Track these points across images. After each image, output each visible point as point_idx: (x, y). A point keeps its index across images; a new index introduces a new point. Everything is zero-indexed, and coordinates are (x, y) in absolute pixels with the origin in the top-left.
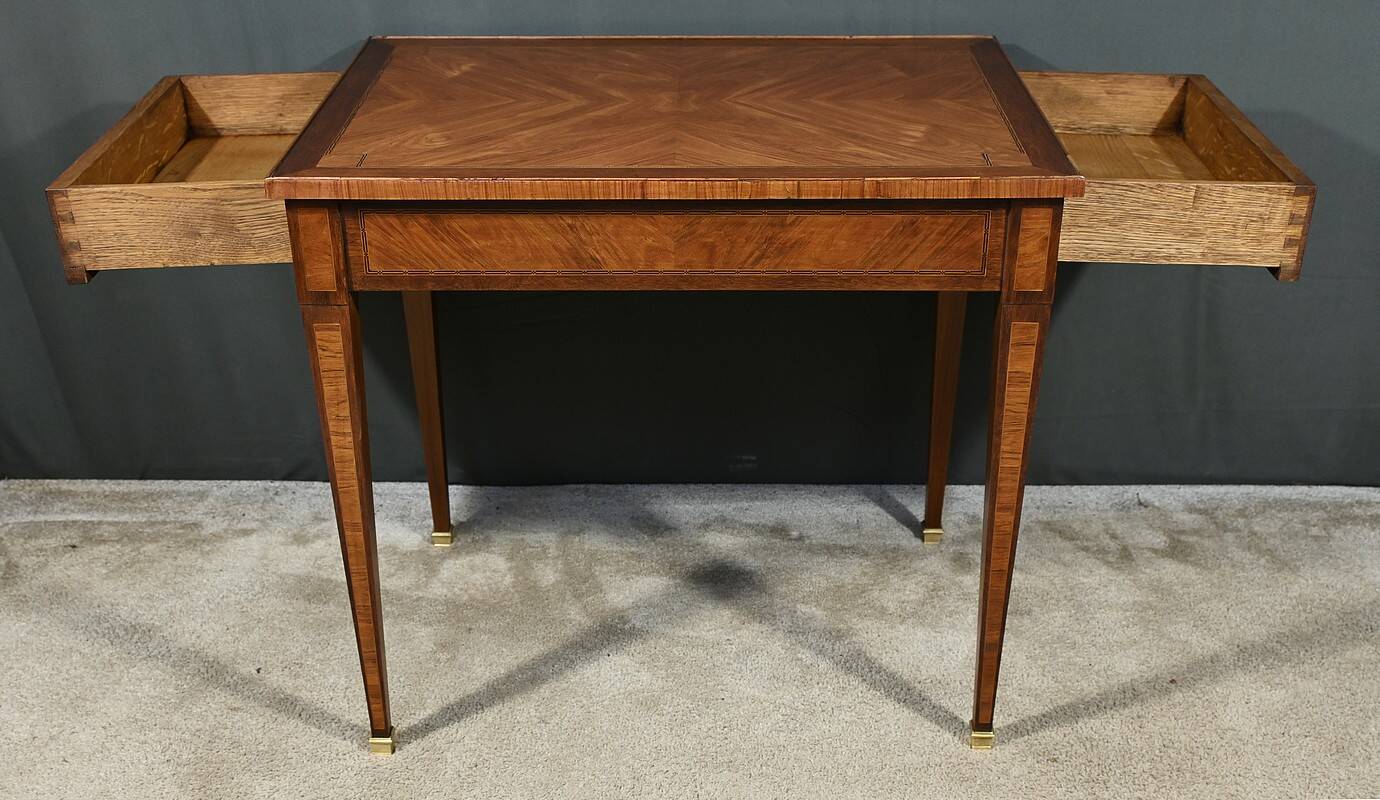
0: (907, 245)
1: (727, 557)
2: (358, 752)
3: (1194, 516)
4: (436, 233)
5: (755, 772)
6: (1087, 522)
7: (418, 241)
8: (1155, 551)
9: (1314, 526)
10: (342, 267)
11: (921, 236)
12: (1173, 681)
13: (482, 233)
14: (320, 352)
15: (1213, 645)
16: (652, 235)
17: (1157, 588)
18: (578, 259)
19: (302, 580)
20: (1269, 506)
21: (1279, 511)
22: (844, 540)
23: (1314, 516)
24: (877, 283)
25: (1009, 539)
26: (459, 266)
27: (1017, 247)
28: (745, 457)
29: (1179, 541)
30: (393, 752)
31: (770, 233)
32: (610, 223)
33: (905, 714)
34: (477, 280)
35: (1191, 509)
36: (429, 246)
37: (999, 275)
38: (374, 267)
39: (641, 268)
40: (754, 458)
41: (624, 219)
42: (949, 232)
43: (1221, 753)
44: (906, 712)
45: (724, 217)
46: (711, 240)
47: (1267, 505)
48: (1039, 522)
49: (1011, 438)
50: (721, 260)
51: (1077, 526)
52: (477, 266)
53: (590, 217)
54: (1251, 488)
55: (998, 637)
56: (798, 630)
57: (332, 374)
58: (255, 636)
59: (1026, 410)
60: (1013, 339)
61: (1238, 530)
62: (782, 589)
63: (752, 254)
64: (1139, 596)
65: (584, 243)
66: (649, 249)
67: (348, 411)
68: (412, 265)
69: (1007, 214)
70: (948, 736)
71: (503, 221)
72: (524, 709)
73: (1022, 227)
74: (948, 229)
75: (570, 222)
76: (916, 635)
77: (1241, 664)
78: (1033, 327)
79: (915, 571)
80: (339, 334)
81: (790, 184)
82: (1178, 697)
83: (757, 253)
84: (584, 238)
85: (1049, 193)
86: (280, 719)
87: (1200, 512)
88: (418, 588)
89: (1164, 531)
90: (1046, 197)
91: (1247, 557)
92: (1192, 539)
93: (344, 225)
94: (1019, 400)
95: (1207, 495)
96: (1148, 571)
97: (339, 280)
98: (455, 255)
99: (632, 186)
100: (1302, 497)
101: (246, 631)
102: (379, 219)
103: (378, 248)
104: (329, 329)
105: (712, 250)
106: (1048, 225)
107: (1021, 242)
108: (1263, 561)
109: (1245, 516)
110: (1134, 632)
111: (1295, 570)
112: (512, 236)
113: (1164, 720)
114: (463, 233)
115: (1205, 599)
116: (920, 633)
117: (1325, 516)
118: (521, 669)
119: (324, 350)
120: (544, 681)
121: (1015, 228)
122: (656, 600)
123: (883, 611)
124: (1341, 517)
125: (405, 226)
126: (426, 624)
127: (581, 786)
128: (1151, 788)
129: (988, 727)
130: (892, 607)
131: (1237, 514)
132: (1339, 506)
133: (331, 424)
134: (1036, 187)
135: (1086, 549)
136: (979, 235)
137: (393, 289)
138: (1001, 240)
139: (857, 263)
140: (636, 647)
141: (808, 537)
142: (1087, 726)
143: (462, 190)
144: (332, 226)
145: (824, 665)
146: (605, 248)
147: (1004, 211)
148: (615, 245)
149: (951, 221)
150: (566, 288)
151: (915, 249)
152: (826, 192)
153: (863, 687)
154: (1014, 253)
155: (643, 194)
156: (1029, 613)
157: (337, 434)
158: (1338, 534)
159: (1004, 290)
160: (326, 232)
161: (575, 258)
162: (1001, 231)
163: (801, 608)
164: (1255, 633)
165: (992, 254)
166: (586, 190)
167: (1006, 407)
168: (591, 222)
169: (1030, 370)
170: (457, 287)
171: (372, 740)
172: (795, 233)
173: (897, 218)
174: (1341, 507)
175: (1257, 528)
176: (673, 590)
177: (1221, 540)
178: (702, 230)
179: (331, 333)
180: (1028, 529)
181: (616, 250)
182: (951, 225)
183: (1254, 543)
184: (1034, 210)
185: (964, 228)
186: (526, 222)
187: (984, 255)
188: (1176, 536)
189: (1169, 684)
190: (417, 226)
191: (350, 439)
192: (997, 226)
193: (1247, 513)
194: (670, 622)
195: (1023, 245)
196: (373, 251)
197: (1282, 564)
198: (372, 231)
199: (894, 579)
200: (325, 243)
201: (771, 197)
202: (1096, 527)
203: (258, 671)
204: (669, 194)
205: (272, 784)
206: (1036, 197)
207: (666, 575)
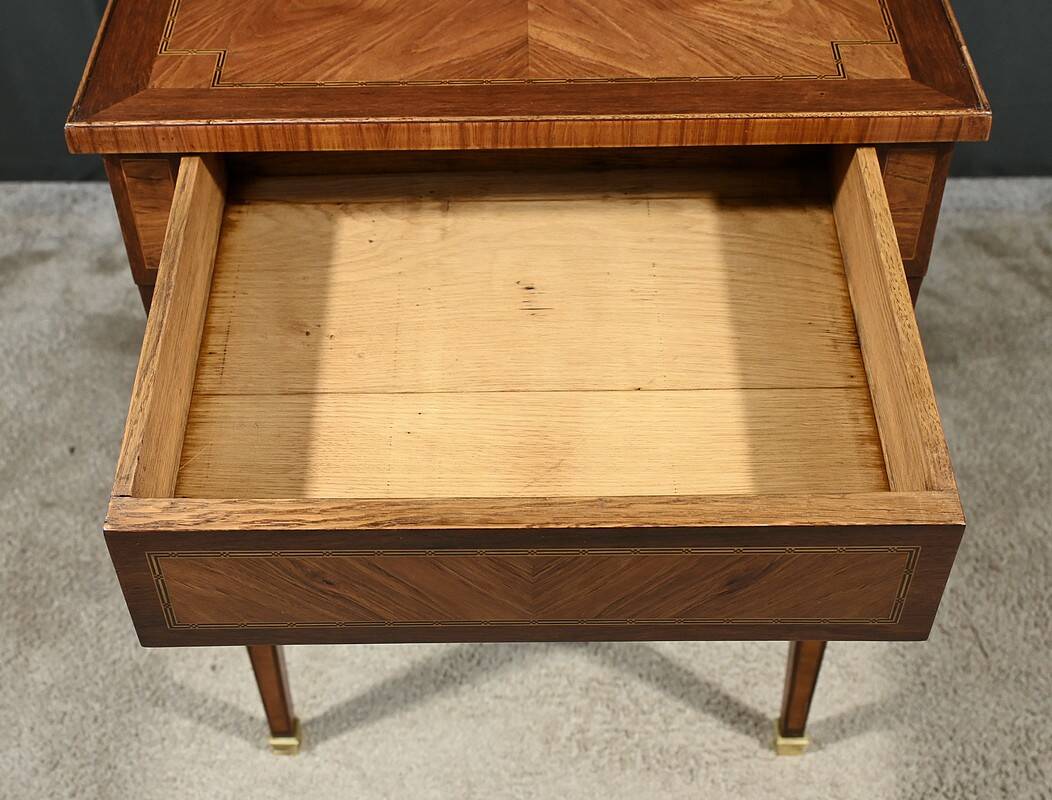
6: (1016, 230)
48: (959, 230)
51: (1004, 236)
58: (64, 403)
101: (54, 393)
135: (1016, 269)
156: (954, 359)
180: (947, 242)
202: (1027, 238)
205: (99, 607)
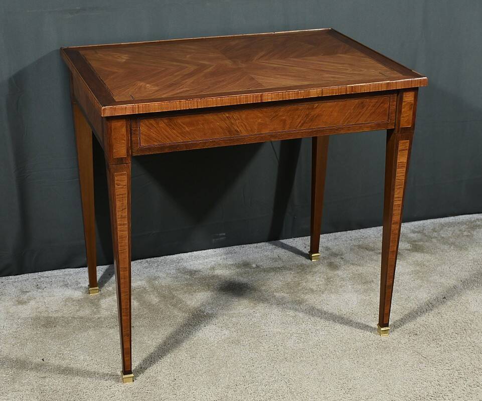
0: (360, 113)
1: (230, 279)
2: (116, 385)
3: (416, 234)
4: (171, 125)
5: (298, 360)
7: (163, 130)
8: (409, 250)
9: (464, 231)
10: (130, 145)
11: (365, 108)
12: (445, 298)
13: (190, 124)
14: (116, 186)
15: (452, 282)
16: (260, 118)
17: (417, 264)
18: (230, 132)
19: (36, 319)
20: (444, 226)
21: (448, 227)
22: (276, 265)
23: (463, 227)
24: (348, 130)
25: (397, 236)
26: (180, 140)
27: (402, 109)
28: (220, 235)
29: (416, 245)
30: (133, 381)
31: (308, 113)
32: (244, 114)
33: (347, 328)
34: (187, 145)
35: (414, 232)
36: (167, 132)
37: (394, 121)
38: (143, 144)
39: (256, 133)
40: (224, 234)
41: (250, 112)
43: (477, 321)
44: (347, 327)
45: (289, 107)
46: (284, 118)
47: (443, 226)
48: (355, 246)
49: (398, 191)
50: (288, 126)
52: (188, 139)
53: (236, 112)
54: (432, 220)
55: (392, 282)
56: (281, 303)
57: (121, 196)
59: (404, 178)
60: (400, 148)
61: (436, 237)
62: (263, 288)
63: (300, 122)
64: (412, 268)
65: (233, 124)
66: (260, 124)
67: (127, 213)
68: (159, 141)
69: (397, 96)
70: (368, 333)
71: (200, 118)
72: (181, 354)
73: (403, 100)
74: (375, 104)
75: (227, 115)
76: (331, 297)
77: (466, 287)
78: (407, 142)
79: (316, 273)
80: (125, 177)
81: (319, 90)
82: (449, 303)
83: (302, 122)
84: (233, 122)
85: (415, 85)
86: (69, 378)
87: (418, 232)
88: (95, 313)
89: (407, 242)
91: (446, 247)
92: (421, 243)
93: (131, 126)
94: (401, 174)
95: (417, 225)
96: (410, 258)
97: (128, 152)
98: (179, 135)
99: (257, 97)
100: (454, 221)
102: (146, 122)
103: (145, 135)
104: (121, 175)
105: (284, 121)
106: (413, 99)
107: (403, 107)
108: (452, 248)
109: (436, 232)
110: (419, 282)
111: (466, 249)
112: (203, 124)
113: (449, 313)
114: (182, 124)
115: (438, 265)
116: (333, 296)
117: (467, 227)
118: (168, 338)
119: (118, 185)
120: (182, 341)
121: (401, 101)
122: (211, 301)
123: (312, 290)
124: (473, 226)
125: (158, 124)
126: (110, 328)
127: (227, 379)
128: (459, 338)
129: (387, 325)
130: (314, 288)
131: (432, 231)
132: (471, 222)
133: (118, 220)
134: (410, 83)
136: (386, 106)
137: (151, 153)
138: (395, 107)
139: (341, 122)
140: (215, 321)
141: (261, 266)
142: (421, 320)
143: (187, 105)
144: (126, 127)
145: (301, 315)
146: (241, 125)
147: (396, 95)
148: (246, 124)
149: (377, 100)
150: (223, 145)
151: (363, 114)
152: (333, 93)
153: (322, 321)
154: (400, 112)
155: (261, 100)
157: (121, 225)
158: (475, 233)
159: (397, 128)
160: (124, 130)
161: (229, 131)
162: (395, 103)
163: (277, 295)
164: (464, 275)
165: (392, 113)
166: (238, 100)
167: (397, 178)
168: (235, 115)
169: (405, 161)
170: (178, 150)
171: (124, 376)
172: (317, 111)
173: (356, 101)
174: (472, 223)
175: (442, 236)
176: (215, 296)
177: (432, 242)
178: (281, 114)
179: (122, 177)
180: (352, 249)
181: (246, 126)
182: (377, 102)
183: (444, 241)
184: (408, 93)
185: (382, 103)
186: (210, 117)
187: (389, 114)
188: (414, 243)
189: (444, 299)
190: (162, 123)
191: (127, 226)
192: (393, 101)
193: (436, 230)
194: (222, 309)
195: (404, 108)
196: (143, 137)
197: (461, 248)
198: (143, 127)
199: (309, 277)
200: (123, 135)
201: (312, 97)
203: (43, 360)
204: (272, 99)
206: (410, 87)
207: (209, 290)
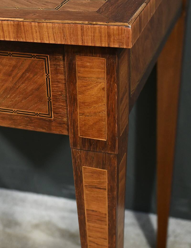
27: (76, 95)
42: (14, 73)
73: (78, 74)
74: (12, 71)
78: (103, 173)
90: (90, 45)
134: (79, 33)
136: (42, 79)
138: (61, 86)
149: (13, 62)
159: (72, 135)
162: (61, 77)
165: (56, 99)
182: (15, 67)
187: (49, 99)
192: (56, 72)
206: (80, 44)
